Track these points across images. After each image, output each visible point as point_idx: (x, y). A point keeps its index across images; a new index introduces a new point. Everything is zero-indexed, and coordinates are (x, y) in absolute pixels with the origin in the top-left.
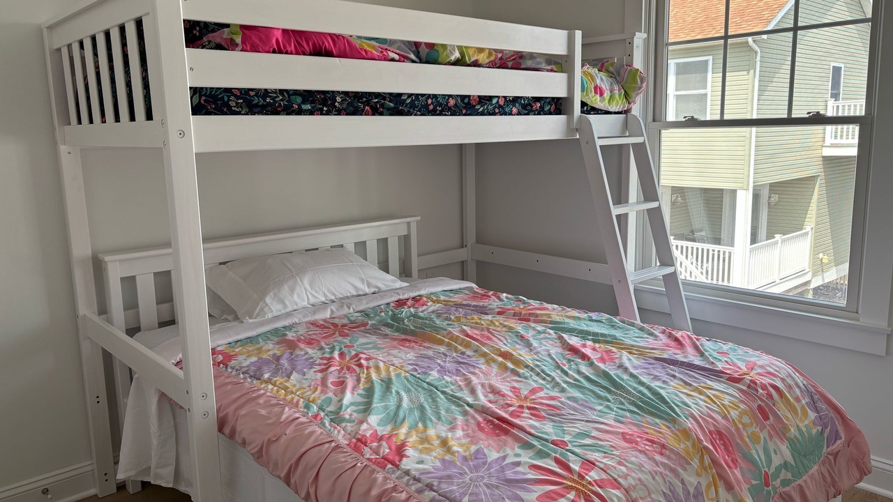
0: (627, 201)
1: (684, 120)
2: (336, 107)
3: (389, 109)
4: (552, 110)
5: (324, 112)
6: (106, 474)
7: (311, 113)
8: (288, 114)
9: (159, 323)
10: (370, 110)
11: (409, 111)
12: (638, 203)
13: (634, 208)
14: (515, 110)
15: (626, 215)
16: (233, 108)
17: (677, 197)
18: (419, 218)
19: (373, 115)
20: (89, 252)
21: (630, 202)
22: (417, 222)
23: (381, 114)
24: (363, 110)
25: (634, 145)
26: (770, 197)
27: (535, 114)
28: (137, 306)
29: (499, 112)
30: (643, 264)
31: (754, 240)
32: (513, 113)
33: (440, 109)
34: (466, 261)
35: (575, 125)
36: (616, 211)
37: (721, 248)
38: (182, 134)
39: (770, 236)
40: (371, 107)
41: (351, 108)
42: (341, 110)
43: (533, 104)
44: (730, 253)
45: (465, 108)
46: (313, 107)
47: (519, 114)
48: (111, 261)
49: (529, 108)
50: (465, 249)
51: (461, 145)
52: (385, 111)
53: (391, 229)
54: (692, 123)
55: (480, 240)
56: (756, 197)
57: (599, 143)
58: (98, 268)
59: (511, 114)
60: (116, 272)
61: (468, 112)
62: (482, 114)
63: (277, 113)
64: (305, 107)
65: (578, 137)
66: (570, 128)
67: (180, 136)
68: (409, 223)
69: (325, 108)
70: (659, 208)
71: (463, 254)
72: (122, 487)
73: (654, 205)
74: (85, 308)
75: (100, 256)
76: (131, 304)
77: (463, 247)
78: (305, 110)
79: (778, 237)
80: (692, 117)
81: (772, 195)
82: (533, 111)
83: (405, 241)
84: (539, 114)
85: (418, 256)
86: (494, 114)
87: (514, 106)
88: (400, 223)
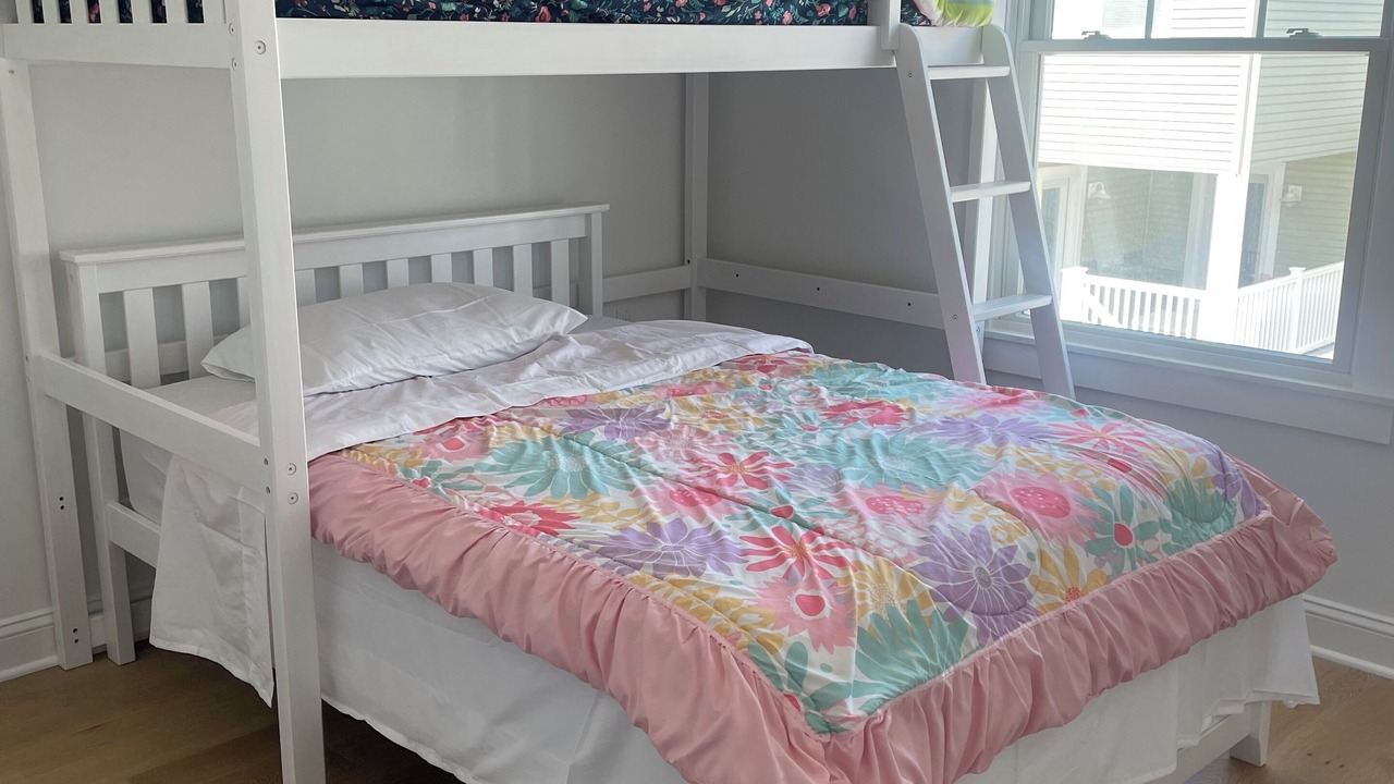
0: (976, 180)
1: (1083, 37)
2: (494, 7)
3: (580, 11)
4: (851, 16)
5: (476, 16)
6: (75, 631)
7: (455, 17)
8: (420, 18)
9: (162, 377)
10: (547, 13)
11: (611, 15)
12: (996, 183)
13: (987, 194)
14: (787, 17)
15: (975, 203)
16: (336, 7)
17: (1099, 188)
18: (606, 207)
19: (553, 21)
20: (46, 249)
21: (982, 181)
22: (604, 213)
23: (565, 20)
24: (536, 14)
25: (992, 80)
26: (1285, 191)
27: (821, 24)
28: (125, 345)
29: (762, 19)
30: (1001, 288)
31: (1247, 276)
32: (785, 21)
33: (662, 10)
34: (689, 290)
35: (888, 45)
36: (955, 196)
37: (1181, 292)
38: (262, 47)
39: (1281, 270)
40: (551, 8)
41: (517, 9)
42: (503, 12)
43: (818, 8)
44: (1197, 302)
45: (704, 10)
46: (458, 7)
47: (794, 23)
48: (85, 264)
49: (810, 13)
50: (687, 268)
51: (683, 76)
52: (572, 15)
53: (556, 226)
54: (1096, 43)
55: (713, 252)
56: (1256, 193)
57: (931, 75)
58: (61, 276)
59: (780, 23)
60: (92, 283)
61: (709, 19)
62: (733, 21)
63: (403, 16)
64: (447, 7)
65: (895, 65)
66: (881, 49)
67: (260, 51)
68: (588, 216)
69: (477, 10)
70: (1029, 194)
71: (682, 277)
72: (100, 655)
73: (1022, 187)
74: (41, 345)
75: (65, 255)
76: (116, 340)
77: (683, 264)
78: (446, 12)
79: (1296, 271)
80: (1097, 33)
81: (1291, 187)
82: (819, 18)
83: (580, 247)
84: (829, 23)
85: (604, 277)
86: (751, 22)
87: (787, 9)
88: (574, 215)
